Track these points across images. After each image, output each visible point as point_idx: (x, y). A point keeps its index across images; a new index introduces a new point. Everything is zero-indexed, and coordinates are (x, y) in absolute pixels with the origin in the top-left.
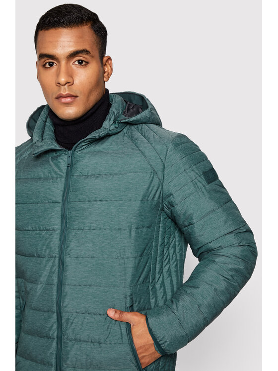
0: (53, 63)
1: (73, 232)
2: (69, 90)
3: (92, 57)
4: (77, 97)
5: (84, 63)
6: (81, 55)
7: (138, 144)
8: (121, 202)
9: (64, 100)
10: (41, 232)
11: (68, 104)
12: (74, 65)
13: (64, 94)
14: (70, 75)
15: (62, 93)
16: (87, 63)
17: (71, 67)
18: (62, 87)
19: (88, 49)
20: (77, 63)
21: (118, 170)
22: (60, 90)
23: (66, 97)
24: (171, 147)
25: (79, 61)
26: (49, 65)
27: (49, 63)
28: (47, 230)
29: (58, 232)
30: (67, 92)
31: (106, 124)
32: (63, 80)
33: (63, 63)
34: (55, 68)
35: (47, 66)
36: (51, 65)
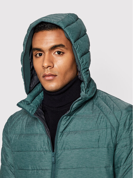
0: (42, 54)
1: (60, 171)
2: (50, 71)
3: (67, 49)
4: (56, 76)
5: (61, 53)
7: (103, 110)
8: (93, 149)
9: (47, 78)
10: (38, 171)
11: (50, 81)
12: (54, 54)
13: (47, 74)
14: (52, 62)
15: (46, 73)
16: (63, 53)
17: (52, 56)
18: (46, 69)
20: (56, 53)
22: (44, 71)
23: (49, 75)
25: (58, 52)
26: (39, 55)
28: (42, 170)
29: (50, 171)
30: (49, 73)
32: (46, 65)
33: (47, 53)
34: (42, 57)
35: (38, 55)
36: (40, 55)
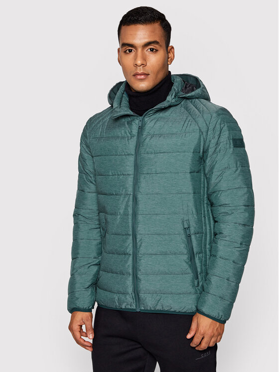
0: (131, 50)
1: (143, 176)
3: (161, 46)
4: (149, 75)
5: (154, 50)
6: (152, 45)
8: (178, 153)
9: (139, 77)
10: (119, 176)
11: (141, 80)
12: (147, 52)
13: (140, 72)
14: (144, 59)
15: (138, 71)
16: (157, 50)
17: (144, 53)
18: (139, 68)
19: (158, 41)
20: (149, 50)
21: (176, 131)
22: (136, 69)
23: (141, 75)
24: (215, 115)
25: (151, 49)
26: (129, 51)
27: (129, 50)
28: (124, 175)
29: (132, 176)
30: (142, 71)
31: (169, 98)
32: (139, 62)
33: (140, 50)
34: (133, 54)
35: (128, 52)
36: (130, 51)
